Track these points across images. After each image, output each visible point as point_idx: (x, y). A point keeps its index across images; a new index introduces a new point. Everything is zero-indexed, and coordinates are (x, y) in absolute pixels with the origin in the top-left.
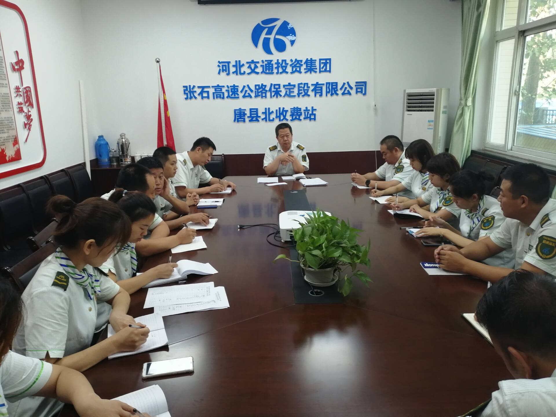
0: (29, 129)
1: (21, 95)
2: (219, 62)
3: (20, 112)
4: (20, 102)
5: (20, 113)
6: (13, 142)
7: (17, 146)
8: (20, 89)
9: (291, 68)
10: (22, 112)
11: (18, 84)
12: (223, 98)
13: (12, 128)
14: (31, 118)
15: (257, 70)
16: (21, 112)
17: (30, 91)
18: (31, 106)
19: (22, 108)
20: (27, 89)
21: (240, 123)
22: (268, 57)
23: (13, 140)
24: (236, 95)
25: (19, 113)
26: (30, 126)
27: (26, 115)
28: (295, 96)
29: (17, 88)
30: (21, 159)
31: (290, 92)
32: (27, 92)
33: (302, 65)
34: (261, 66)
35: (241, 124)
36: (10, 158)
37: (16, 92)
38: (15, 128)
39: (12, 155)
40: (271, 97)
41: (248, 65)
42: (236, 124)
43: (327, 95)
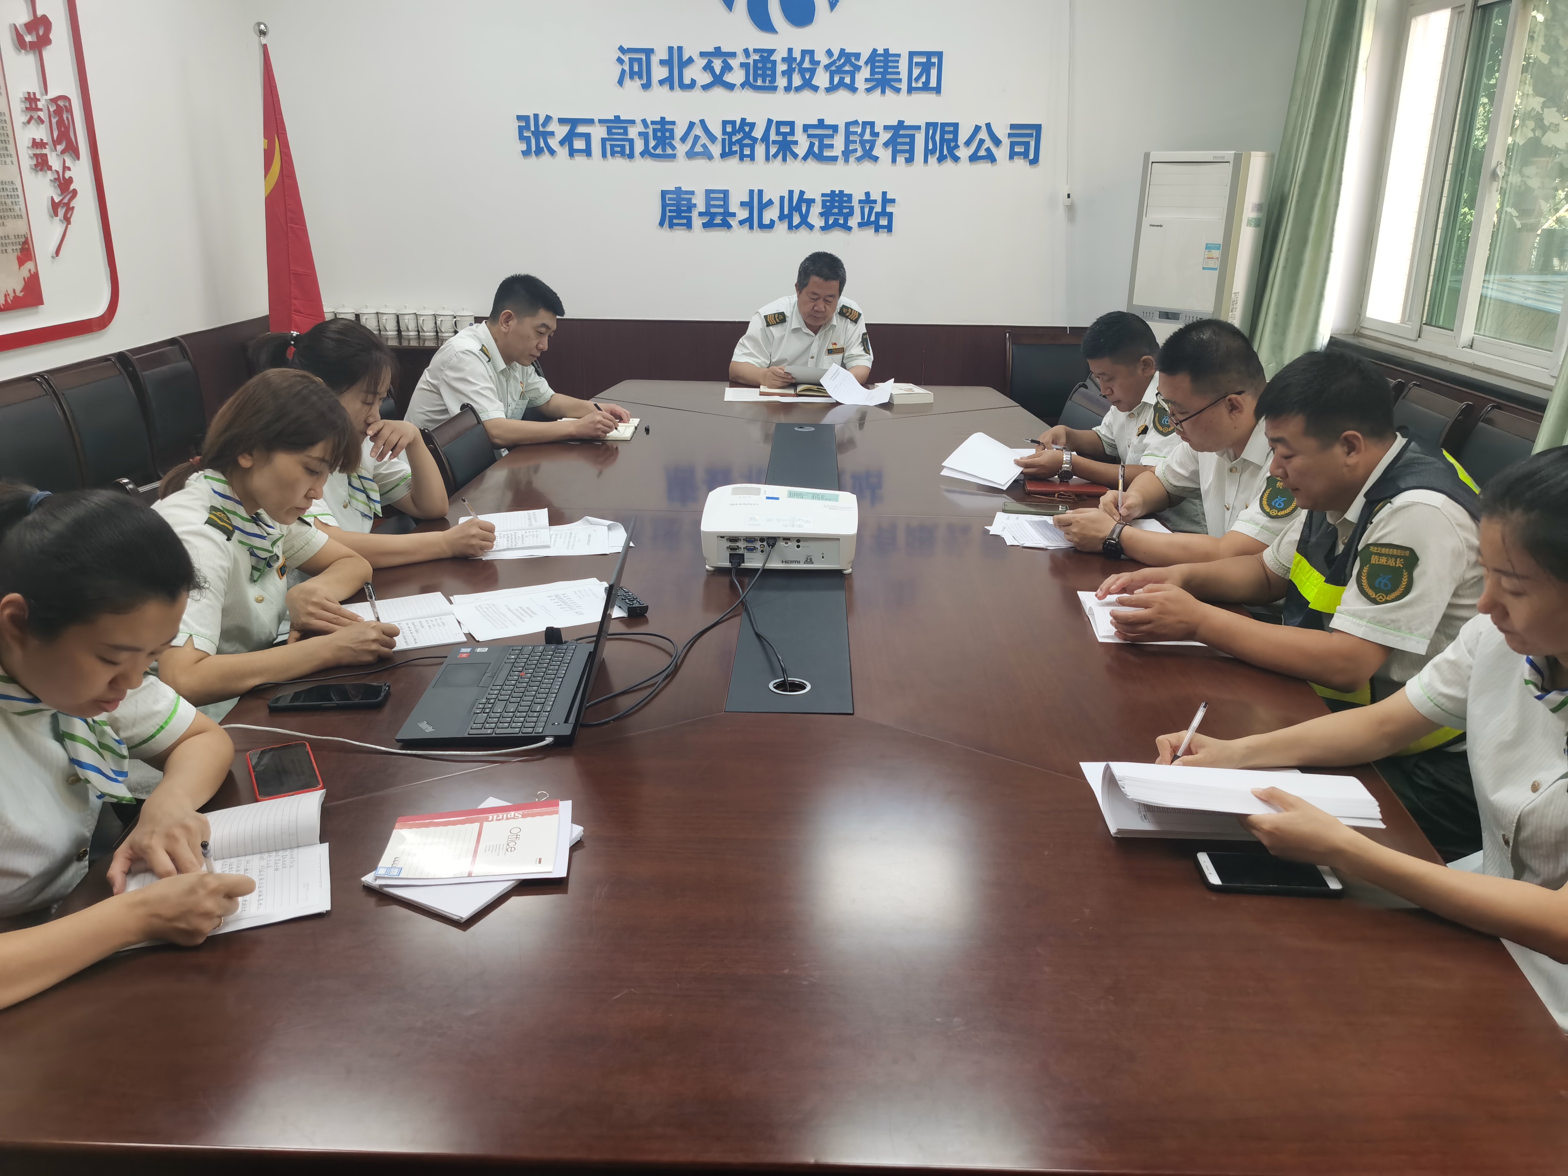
0: (67, 220)
1: (42, 122)
2: (621, 49)
3: (39, 168)
4: (38, 140)
5: (40, 173)
6: (19, 254)
7: (29, 265)
8: (38, 103)
9: (828, 74)
10: (46, 168)
11: (34, 87)
12: (631, 156)
13: (12, 214)
14: (72, 187)
15: (729, 78)
16: (41, 170)
17: (70, 110)
18: (71, 152)
19: (44, 158)
20: (61, 103)
21: (678, 230)
22: (764, 40)
23: (20, 247)
24: (667, 147)
25: (37, 171)
26: (69, 209)
27: (58, 179)
28: (834, 159)
29: (31, 101)
30: (42, 303)
31: (822, 147)
32: (59, 112)
33: (861, 66)
34: (742, 65)
35: (680, 234)
36: (7, 299)
37: (27, 108)
38: (25, 216)
39: (14, 290)
40: (767, 159)
41: (704, 62)
42: (666, 233)
43: (926, 161)
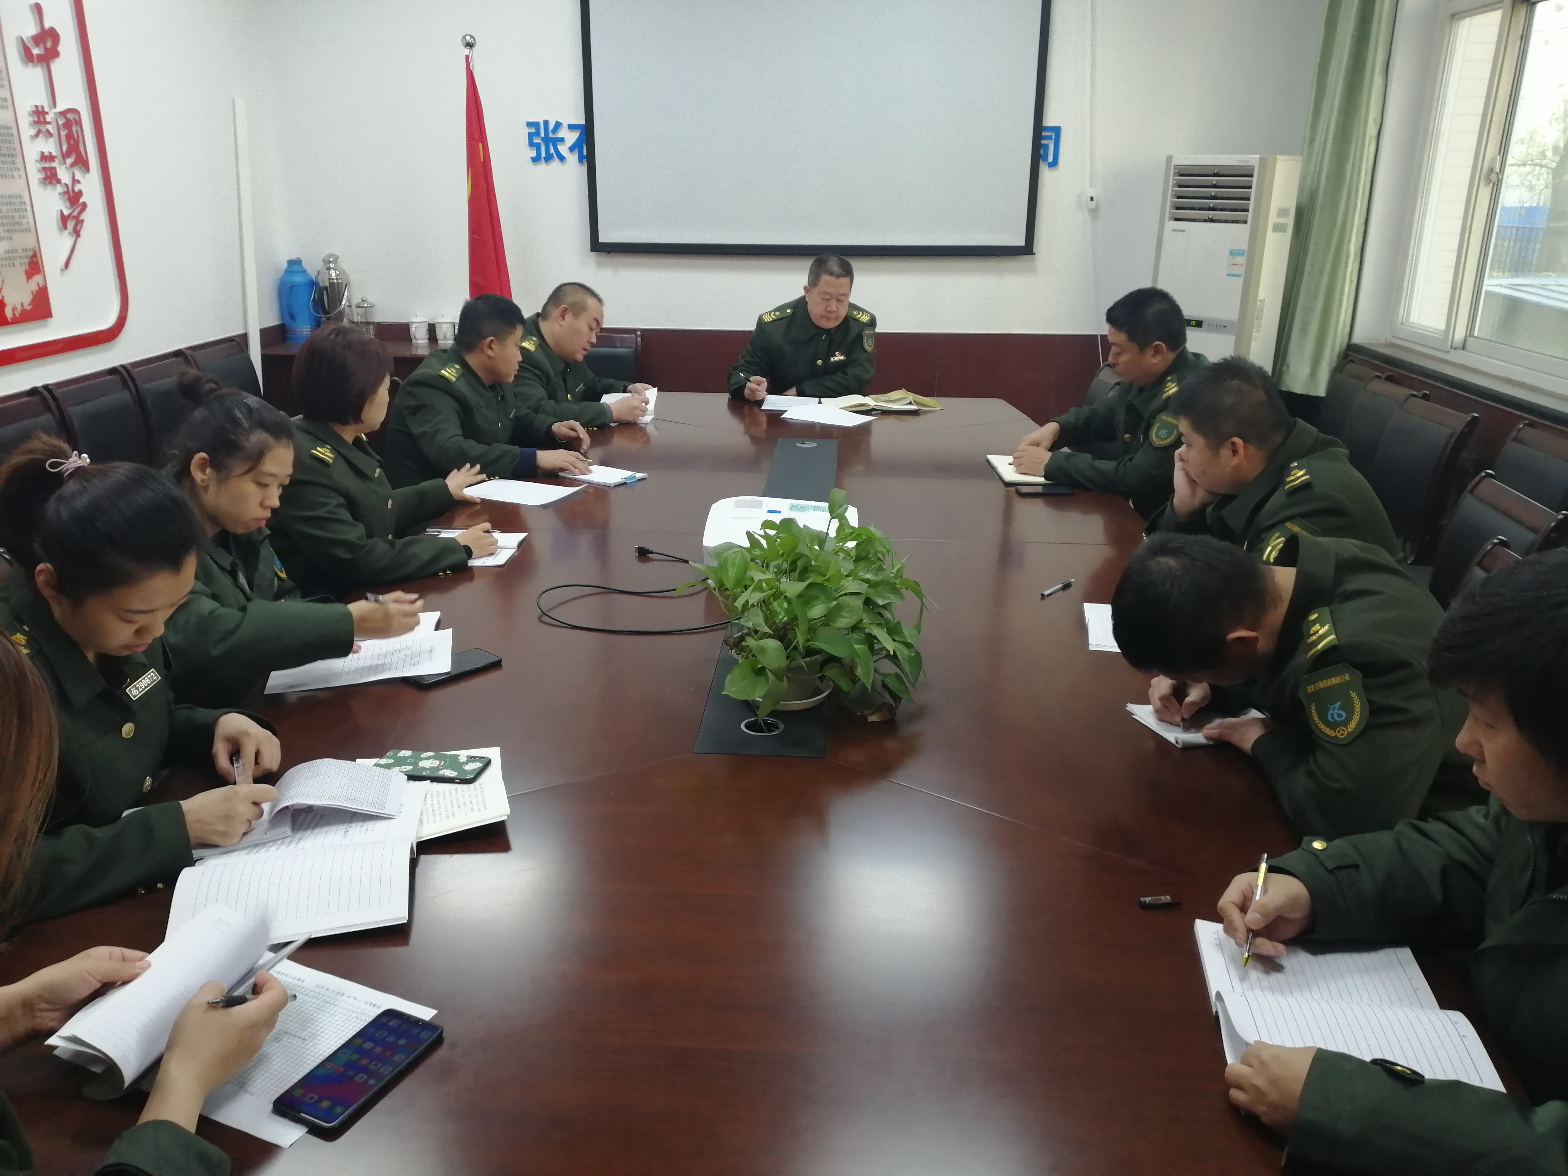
0: (77, 233)
1: (50, 134)
3: (48, 182)
4: (46, 154)
5: (49, 186)
6: (28, 267)
7: (38, 279)
8: (47, 116)
10: (54, 182)
11: (43, 100)
13: (20, 227)
14: (82, 200)
16: (50, 183)
17: (79, 123)
18: (81, 165)
19: (53, 171)
20: (70, 116)
23: (28, 260)
25: (45, 184)
26: (79, 222)
27: (67, 192)
29: (39, 114)
30: (51, 316)
32: (68, 125)
36: (16, 313)
37: (35, 122)
38: (33, 229)
39: (22, 304)
